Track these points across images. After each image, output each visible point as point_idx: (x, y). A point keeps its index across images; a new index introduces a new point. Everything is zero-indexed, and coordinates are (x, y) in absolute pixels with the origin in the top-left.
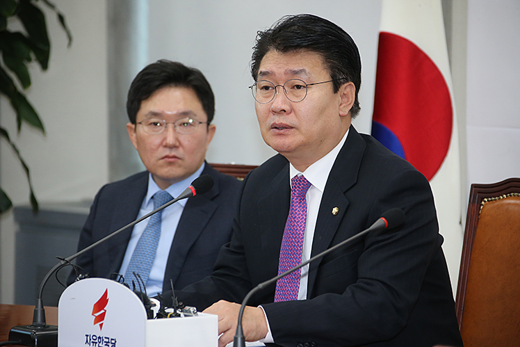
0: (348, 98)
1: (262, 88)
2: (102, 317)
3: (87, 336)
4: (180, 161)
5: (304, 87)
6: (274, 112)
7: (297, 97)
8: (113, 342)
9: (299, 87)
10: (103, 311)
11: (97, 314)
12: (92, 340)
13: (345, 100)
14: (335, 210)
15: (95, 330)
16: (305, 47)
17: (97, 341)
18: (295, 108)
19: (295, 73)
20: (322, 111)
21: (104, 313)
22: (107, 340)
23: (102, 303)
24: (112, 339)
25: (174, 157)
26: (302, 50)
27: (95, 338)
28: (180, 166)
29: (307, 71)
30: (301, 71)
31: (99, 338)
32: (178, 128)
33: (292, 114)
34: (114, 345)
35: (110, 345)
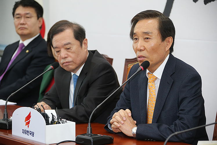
2: (28, 123)
3: (23, 130)
6: (21, 24)
8: (33, 133)
10: (29, 121)
11: (27, 122)
12: (25, 132)
15: (26, 128)
17: (27, 132)
22: (31, 132)
23: (28, 117)
27: (26, 131)
31: (28, 131)
34: (33, 134)
35: (32, 134)
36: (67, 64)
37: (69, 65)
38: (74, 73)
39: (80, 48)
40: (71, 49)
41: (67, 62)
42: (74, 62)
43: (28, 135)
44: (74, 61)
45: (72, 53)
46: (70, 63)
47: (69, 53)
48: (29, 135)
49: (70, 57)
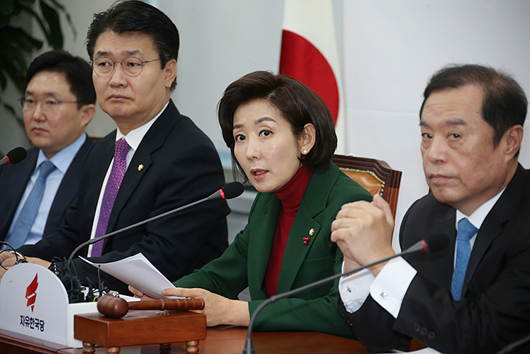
0: (171, 72)
1: (100, 64)
2: (33, 300)
3: (22, 316)
4: (46, 133)
5: (139, 65)
6: (112, 86)
7: (132, 73)
8: (42, 323)
9: (132, 64)
10: (34, 294)
11: (29, 297)
12: (26, 321)
13: (169, 74)
14: (141, 167)
15: (27, 312)
16: (140, 30)
17: (29, 322)
18: (131, 83)
19: (131, 54)
20: (153, 85)
21: (35, 296)
22: (37, 322)
23: (33, 287)
24: (41, 321)
25: (40, 129)
26: (136, 33)
27: (27, 319)
28: (46, 137)
29: (141, 51)
30: (136, 52)
31: (31, 319)
32: (45, 106)
33: (129, 88)
34: (42, 326)
35: (40, 326)
36: (442, 181)
37: (445, 185)
38: (464, 216)
39: (490, 148)
40: (461, 144)
41: (439, 176)
42: (463, 180)
43: (31, 328)
44: (462, 177)
45: (462, 153)
46: (451, 180)
47: (453, 153)
48: (33, 328)
49: (454, 163)
